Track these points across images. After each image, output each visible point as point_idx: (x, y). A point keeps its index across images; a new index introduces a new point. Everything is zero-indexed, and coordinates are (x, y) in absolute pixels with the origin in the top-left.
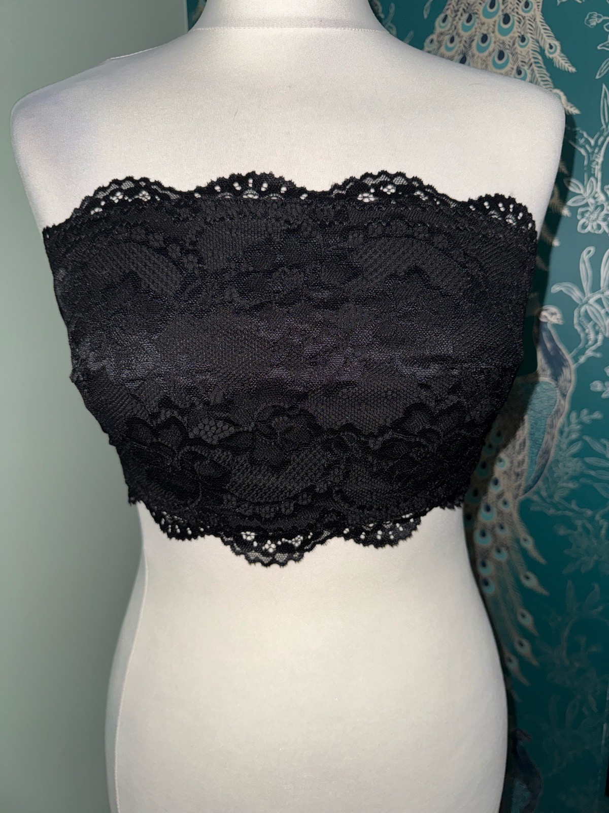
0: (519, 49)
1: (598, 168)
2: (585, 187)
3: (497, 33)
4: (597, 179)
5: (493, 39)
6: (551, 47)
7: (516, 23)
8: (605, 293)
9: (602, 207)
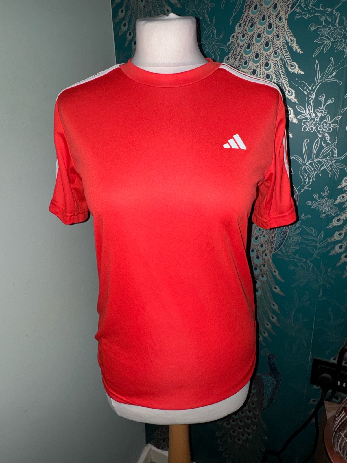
0: (276, 42)
1: (312, 100)
2: (306, 110)
3: (265, 33)
4: (311, 106)
5: (263, 36)
6: (291, 41)
8: (315, 160)
9: (314, 119)
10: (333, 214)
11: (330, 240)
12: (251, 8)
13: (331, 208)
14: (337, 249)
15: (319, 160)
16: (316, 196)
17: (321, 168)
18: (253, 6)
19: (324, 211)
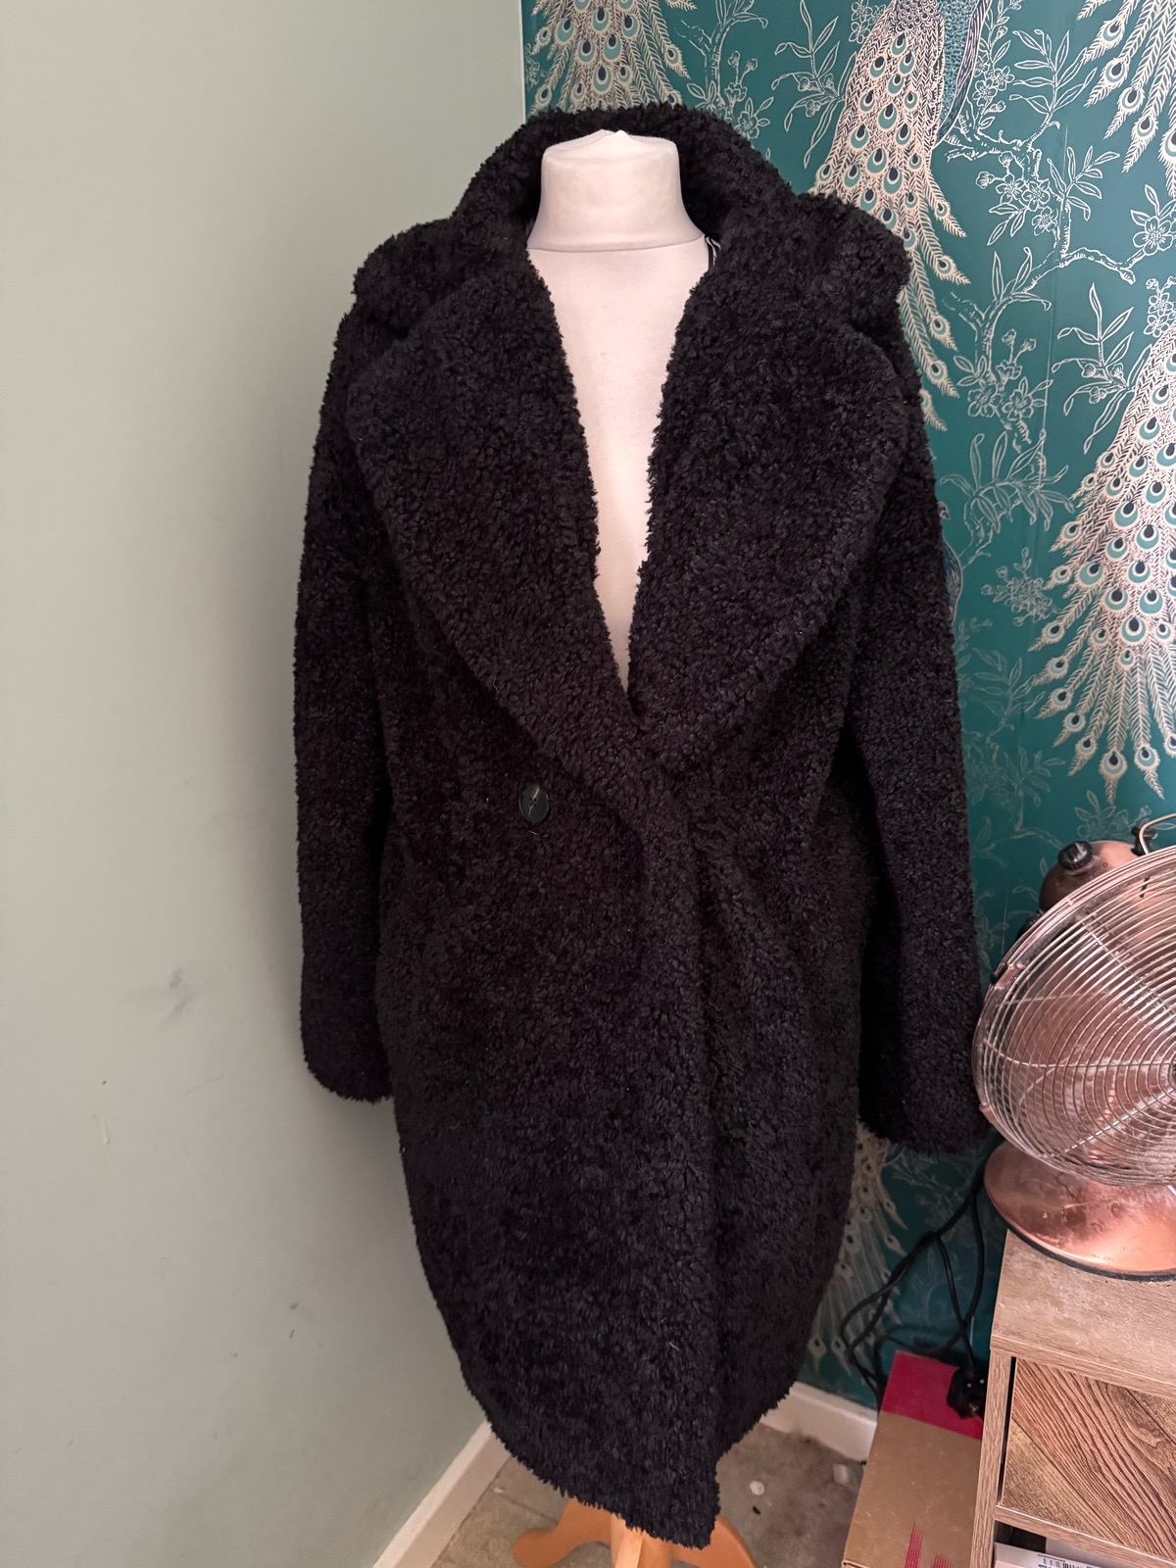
0: (906, 209)
1: (989, 344)
2: (975, 366)
3: (883, 189)
4: (987, 357)
5: (879, 196)
6: (940, 208)
7: (904, 179)
8: (998, 485)
9: (993, 388)
10: (1042, 616)
11: (1037, 682)
12: (851, 133)
13: (1037, 599)
14: (1055, 705)
15: (1007, 483)
16: (1004, 572)
17: (1013, 503)
18: (856, 128)
19: (1021, 608)
